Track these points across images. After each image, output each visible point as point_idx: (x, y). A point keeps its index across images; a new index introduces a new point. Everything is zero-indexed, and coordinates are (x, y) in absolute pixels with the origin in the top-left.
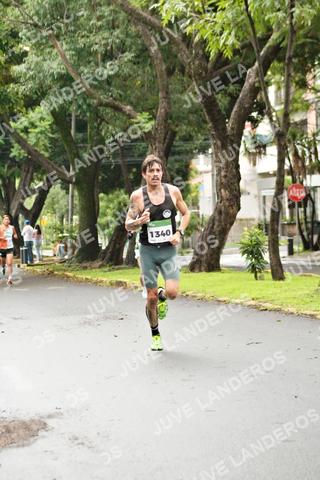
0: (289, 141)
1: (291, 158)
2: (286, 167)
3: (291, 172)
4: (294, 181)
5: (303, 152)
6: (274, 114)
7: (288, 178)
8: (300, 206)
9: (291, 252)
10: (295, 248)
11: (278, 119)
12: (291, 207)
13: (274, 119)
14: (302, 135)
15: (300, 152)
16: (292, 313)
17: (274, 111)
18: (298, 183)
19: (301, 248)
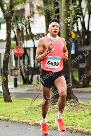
0: (14, 21)
1: (15, 31)
2: (12, 36)
3: (15, 39)
4: (17, 44)
5: (22, 28)
6: (5, 5)
7: (13, 43)
8: (21, 58)
9: (16, 85)
10: (18, 83)
11: (7, 8)
12: (16, 59)
13: (5, 8)
14: (21, 18)
15: (20, 28)
16: (15, 121)
17: (5, 3)
18: (20, 45)
19: (22, 83)
